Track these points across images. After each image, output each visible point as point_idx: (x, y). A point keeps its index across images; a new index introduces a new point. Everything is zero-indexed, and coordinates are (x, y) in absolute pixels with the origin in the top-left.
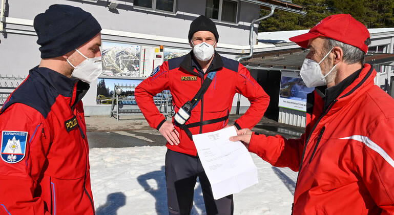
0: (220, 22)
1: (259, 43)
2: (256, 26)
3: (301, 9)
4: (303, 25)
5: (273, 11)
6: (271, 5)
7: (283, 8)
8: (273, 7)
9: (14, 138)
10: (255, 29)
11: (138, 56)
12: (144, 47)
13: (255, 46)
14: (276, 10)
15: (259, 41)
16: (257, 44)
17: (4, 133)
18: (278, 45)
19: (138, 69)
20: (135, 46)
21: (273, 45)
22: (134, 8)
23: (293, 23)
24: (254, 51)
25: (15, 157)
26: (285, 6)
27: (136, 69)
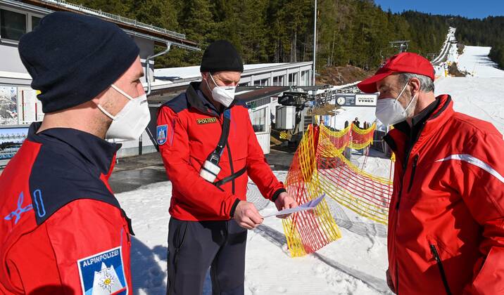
1: (156, 80)
2: (152, 62)
3: (195, 46)
4: (188, 62)
5: (169, 47)
6: (167, 41)
7: (179, 44)
8: (169, 44)
9: (104, 266)
10: (151, 66)
11: (14, 99)
12: (21, 88)
13: (153, 84)
14: (171, 47)
15: (156, 78)
16: (154, 81)
17: (82, 263)
18: (175, 81)
19: (16, 116)
20: (10, 88)
21: (170, 82)
22: (3, 41)
23: (179, 60)
24: (152, 89)
26: (180, 42)
27: (13, 115)
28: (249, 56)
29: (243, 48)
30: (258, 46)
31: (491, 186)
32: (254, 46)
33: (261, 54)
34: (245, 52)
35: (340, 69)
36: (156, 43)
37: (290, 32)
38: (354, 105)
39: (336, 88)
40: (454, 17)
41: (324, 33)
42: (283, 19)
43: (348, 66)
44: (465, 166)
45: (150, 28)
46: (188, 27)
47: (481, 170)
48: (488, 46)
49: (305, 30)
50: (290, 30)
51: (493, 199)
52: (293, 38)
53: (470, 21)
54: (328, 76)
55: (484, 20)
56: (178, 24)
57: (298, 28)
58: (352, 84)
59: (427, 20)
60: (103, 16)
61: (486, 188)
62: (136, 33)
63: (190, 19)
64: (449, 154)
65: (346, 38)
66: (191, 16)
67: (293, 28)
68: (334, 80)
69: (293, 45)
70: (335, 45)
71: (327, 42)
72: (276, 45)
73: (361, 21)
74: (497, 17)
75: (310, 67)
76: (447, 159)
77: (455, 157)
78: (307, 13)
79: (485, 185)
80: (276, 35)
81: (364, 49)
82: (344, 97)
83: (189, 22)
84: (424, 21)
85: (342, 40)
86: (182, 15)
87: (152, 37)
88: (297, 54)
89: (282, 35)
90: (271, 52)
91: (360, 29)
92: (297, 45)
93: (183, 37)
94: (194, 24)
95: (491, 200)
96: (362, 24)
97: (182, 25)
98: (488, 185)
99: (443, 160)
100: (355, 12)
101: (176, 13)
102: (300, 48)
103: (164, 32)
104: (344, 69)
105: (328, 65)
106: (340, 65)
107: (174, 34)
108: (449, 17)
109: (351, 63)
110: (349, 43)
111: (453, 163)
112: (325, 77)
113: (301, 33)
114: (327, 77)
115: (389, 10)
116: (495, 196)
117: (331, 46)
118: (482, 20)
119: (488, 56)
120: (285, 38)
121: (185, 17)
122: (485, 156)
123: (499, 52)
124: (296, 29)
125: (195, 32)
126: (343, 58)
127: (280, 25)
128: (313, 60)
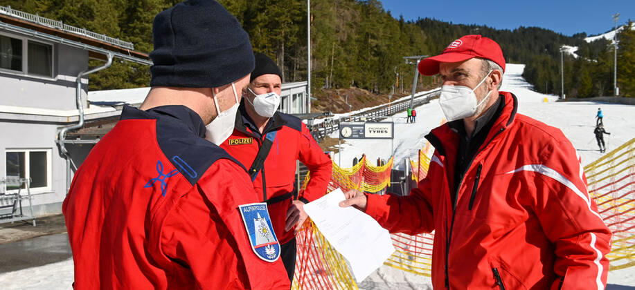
0: (26, 76)
1: (91, 106)
2: (85, 81)
5: (110, 60)
6: (108, 52)
7: (125, 56)
8: (110, 55)
9: (259, 216)
10: (83, 86)
13: (86, 111)
14: (113, 59)
15: (90, 103)
16: (88, 107)
21: (111, 109)
23: (121, 80)
24: (85, 119)
26: (126, 53)
31: (567, 201)
35: (342, 92)
36: (91, 53)
37: (274, 43)
38: (363, 137)
39: (337, 117)
40: (479, 27)
41: (320, 45)
42: (266, 26)
43: (351, 87)
44: (539, 178)
45: (83, 33)
46: (133, 34)
47: (555, 182)
48: (522, 63)
49: (296, 41)
50: (275, 40)
51: (570, 215)
52: (279, 51)
53: (498, 32)
54: (328, 101)
55: (515, 31)
56: (119, 29)
57: (286, 38)
58: (358, 112)
59: (447, 30)
60: (13, 15)
61: (562, 203)
62: (62, 40)
63: (137, 24)
64: (520, 163)
65: (349, 52)
66: (139, 19)
67: (279, 37)
68: (335, 106)
69: (280, 61)
70: (334, 60)
71: (324, 56)
73: (367, 30)
74: (530, 28)
75: (303, 90)
76: (519, 170)
77: (528, 168)
78: (297, 18)
81: (371, 66)
82: (351, 126)
83: (134, 28)
84: (444, 31)
85: (344, 55)
86: (125, 17)
87: (86, 46)
88: (285, 72)
89: (264, 47)
91: (366, 41)
92: (285, 60)
93: (129, 46)
95: (567, 215)
96: (367, 34)
97: (125, 32)
98: (564, 199)
99: (513, 171)
100: (358, 19)
101: (117, 15)
102: (289, 64)
103: (103, 38)
104: (347, 93)
105: (326, 88)
106: (341, 87)
107: (118, 43)
108: (473, 27)
109: (356, 84)
110: (353, 58)
111: (526, 175)
112: (322, 103)
113: (289, 44)
114: (326, 103)
115: (401, 17)
116: (571, 212)
117: (329, 63)
118: (512, 31)
119: (522, 75)
120: (269, 51)
121: (130, 20)
122: (560, 167)
123: (535, 71)
124: (283, 40)
125: (144, 41)
126: (345, 77)
127: (261, 33)
128: (307, 80)
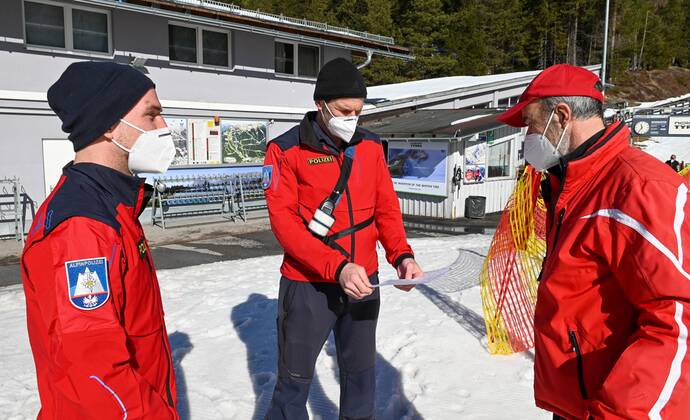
0: (296, 78)
3: (407, 53)
4: (405, 76)
5: (370, 57)
6: (367, 49)
7: (384, 52)
8: (370, 53)
9: (87, 270)
11: (184, 133)
12: (191, 120)
14: (373, 56)
17: (68, 265)
18: (379, 105)
19: (186, 154)
20: (178, 121)
21: (372, 106)
22: (171, 64)
23: (392, 74)
25: (95, 300)
26: (385, 49)
27: (182, 153)
28: (498, 61)
29: (488, 49)
30: (513, 45)
31: (642, 255)
32: (506, 47)
33: (517, 57)
34: (491, 56)
35: (656, 74)
36: (354, 52)
37: (567, 20)
38: (666, 134)
39: (645, 105)
41: (627, 16)
43: (671, 67)
45: (346, 33)
46: (405, 25)
47: (633, 231)
49: (593, 15)
50: (567, 15)
51: (645, 273)
52: (571, 28)
54: (633, 86)
56: (391, 21)
57: (581, 11)
58: (678, 99)
60: (285, 21)
61: (636, 258)
62: (325, 41)
63: (410, 14)
64: (597, 208)
65: (670, 21)
66: (411, 8)
67: (572, 12)
68: (643, 92)
69: (572, 40)
70: (648, 34)
71: (632, 30)
72: (542, 42)
76: (594, 215)
77: (603, 213)
79: (636, 253)
80: (543, 26)
82: (649, 121)
83: (407, 18)
85: (662, 25)
86: (398, 8)
87: (347, 45)
88: (577, 53)
89: (552, 25)
90: (533, 52)
92: (579, 38)
93: (390, 41)
94: (415, 20)
95: (641, 273)
97: (398, 23)
98: (639, 253)
99: (588, 216)
101: (390, 6)
102: (583, 43)
103: (366, 36)
104: (663, 74)
105: (634, 68)
106: (655, 67)
107: (378, 39)
109: (678, 63)
110: (675, 29)
111: (599, 221)
112: (626, 89)
113: (584, 18)
114: (631, 89)
116: (646, 269)
117: (640, 37)
120: (558, 30)
121: (402, 11)
122: (640, 212)
124: (577, 14)
125: (415, 31)
126: (661, 54)
127: (549, 9)
128: (601, 62)
